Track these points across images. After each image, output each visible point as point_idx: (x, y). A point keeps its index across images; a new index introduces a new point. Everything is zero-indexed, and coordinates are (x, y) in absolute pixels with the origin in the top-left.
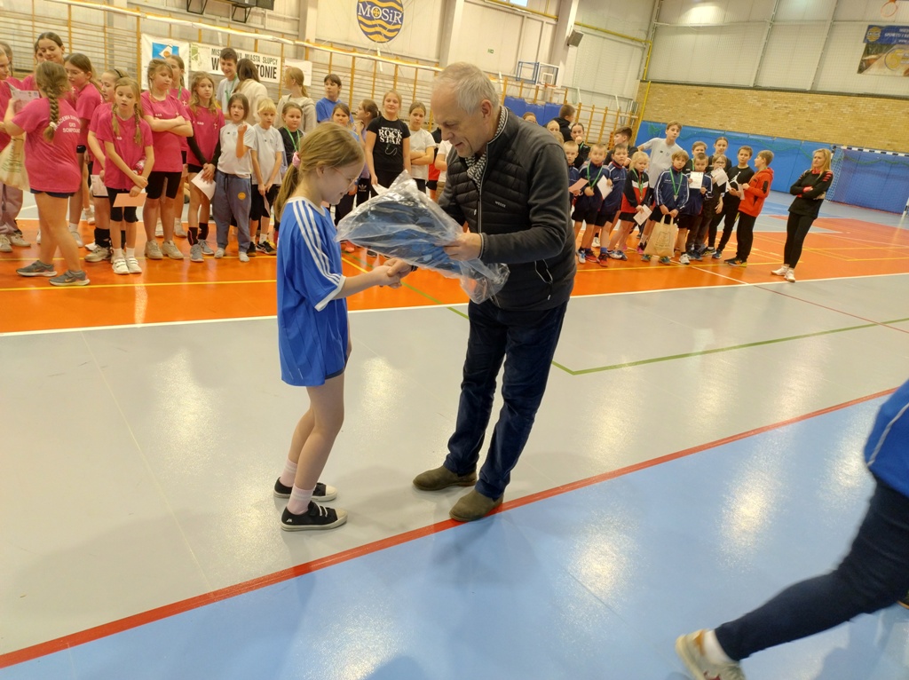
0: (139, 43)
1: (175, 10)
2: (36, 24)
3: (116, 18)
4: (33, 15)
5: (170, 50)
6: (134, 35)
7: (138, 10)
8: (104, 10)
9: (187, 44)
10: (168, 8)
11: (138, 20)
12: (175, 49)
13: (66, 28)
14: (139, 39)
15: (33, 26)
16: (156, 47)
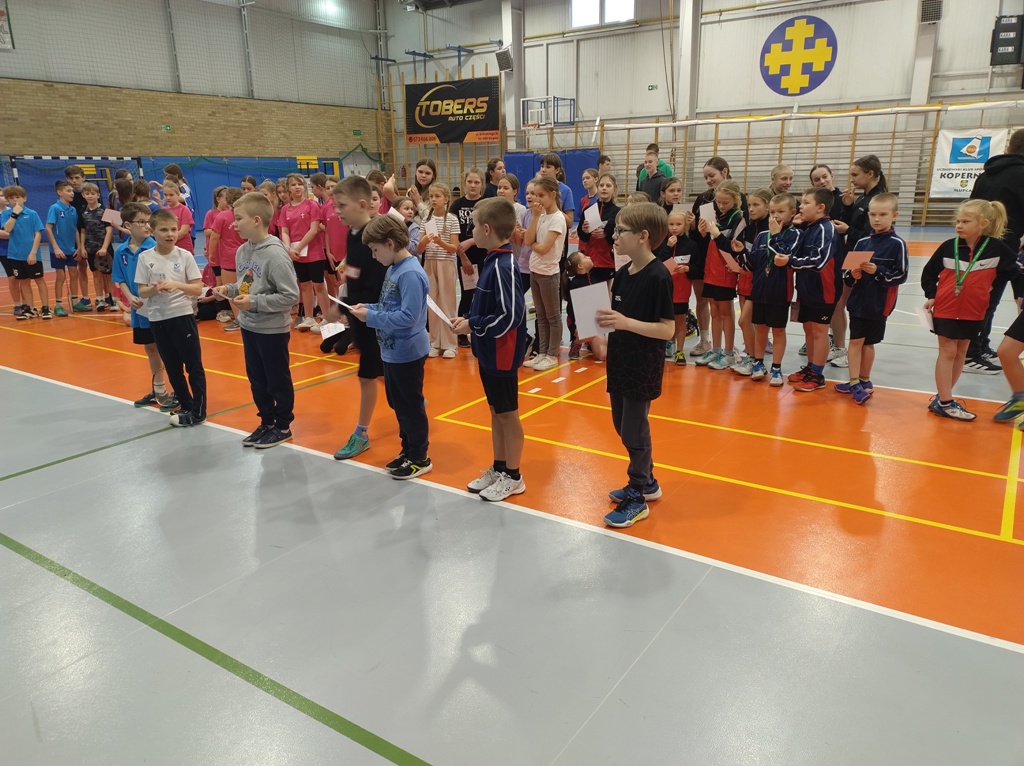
0: (934, 143)
1: (1003, 90)
2: (820, 144)
3: (913, 118)
4: (818, 136)
5: (976, 143)
6: (932, 133)
7: (941, 103)
8: (897, 113)
9: (1006, 131)
10: (992, 91)
11: (938, 115)
12: (986, 140)
13: (850, 143)
14: (936, 137)
15: (816, 147)
16: (958, 144)
